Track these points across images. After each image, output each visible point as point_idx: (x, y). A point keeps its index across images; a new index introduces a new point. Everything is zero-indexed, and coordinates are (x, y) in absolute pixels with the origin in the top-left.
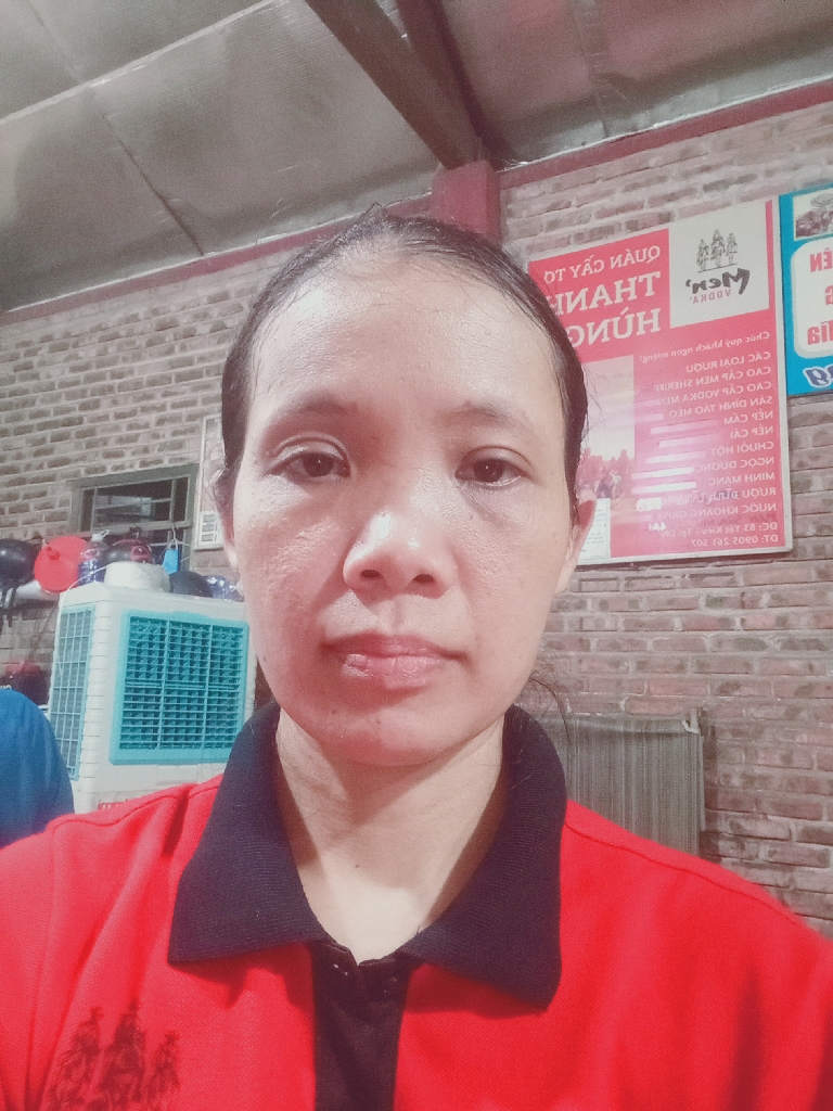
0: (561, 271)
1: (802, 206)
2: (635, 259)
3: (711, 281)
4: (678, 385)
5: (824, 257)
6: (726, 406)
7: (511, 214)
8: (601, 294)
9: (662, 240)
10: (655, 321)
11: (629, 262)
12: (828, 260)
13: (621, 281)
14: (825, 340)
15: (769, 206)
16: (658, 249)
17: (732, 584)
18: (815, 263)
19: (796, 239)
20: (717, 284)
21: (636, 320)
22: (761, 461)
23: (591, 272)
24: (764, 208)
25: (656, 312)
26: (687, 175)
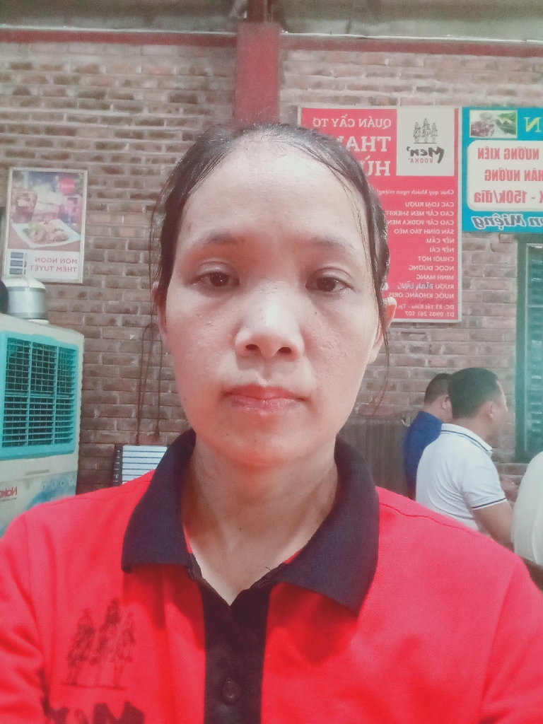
0: (325, 120)
1: (475, 117)
2: (375, 123)
3: (422, 150)
4: (401, 213)
5: (485, 151)
6: (428, 232)
7: (288, 69)
8: (352, 143)
9: (392, 115)
10: (387, 168)
11: (371, 126)
12: (487, 153)
13: (366, 138)
14: (483, 201)
15: (456, 112)
16: (390, 122)
17: (425, 339)
18: (481, 154)
19: (470, 136)
20: (425, 154)
21: (375, 166)
22: (446, 268)
23: (346, 126)
24: (454, 113)
25: (387, 163)
26: (407, 77)
